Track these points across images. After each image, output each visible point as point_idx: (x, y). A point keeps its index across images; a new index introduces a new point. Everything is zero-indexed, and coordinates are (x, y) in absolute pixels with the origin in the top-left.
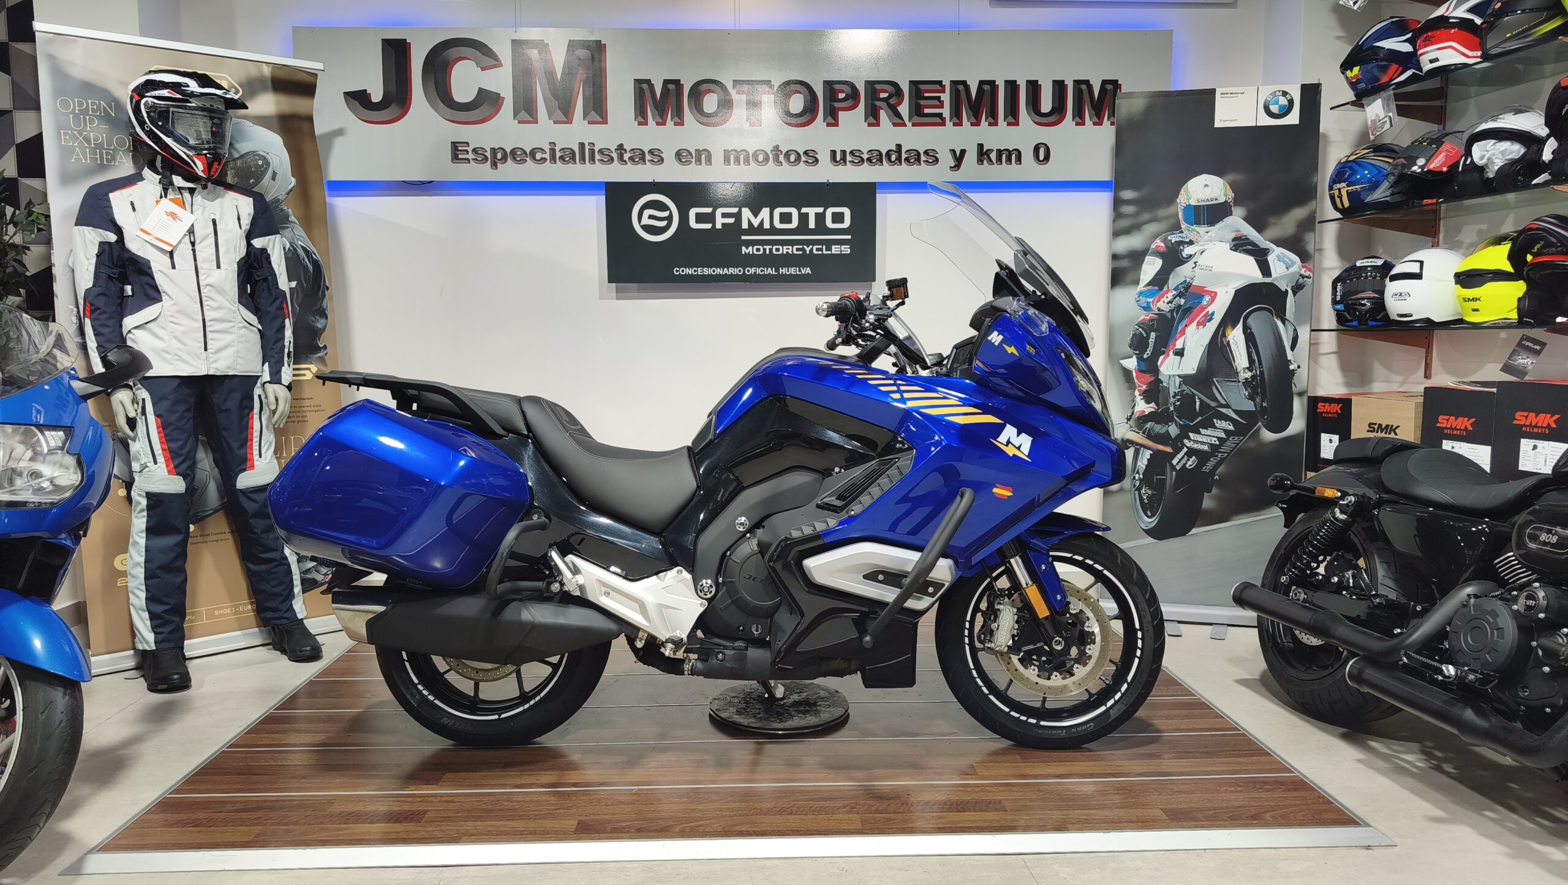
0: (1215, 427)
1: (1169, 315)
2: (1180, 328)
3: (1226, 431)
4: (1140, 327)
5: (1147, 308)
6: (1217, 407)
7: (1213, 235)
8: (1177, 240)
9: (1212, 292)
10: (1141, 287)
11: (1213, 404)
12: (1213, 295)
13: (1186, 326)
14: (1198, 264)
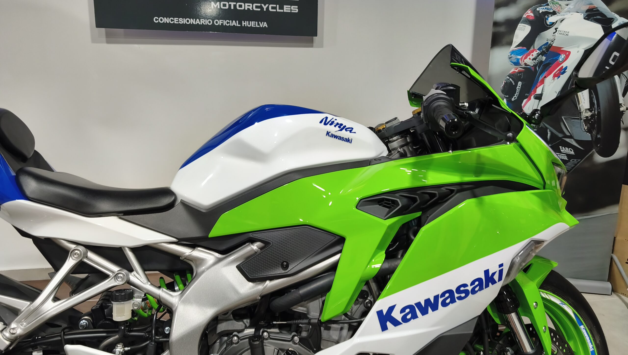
0: (561, 152)
1: (533, 70)
2: (541, 78)
3: (568, 155)
4: (510, 77)
5: (517, 64)
6: (563, 137)
7: (572, 7)
8: (544, 11)
9: (568, 51)
10: (513, 47)
11: (560, 135)
12: (568, 53)
13: (545, 77)
14: (557, 29)
